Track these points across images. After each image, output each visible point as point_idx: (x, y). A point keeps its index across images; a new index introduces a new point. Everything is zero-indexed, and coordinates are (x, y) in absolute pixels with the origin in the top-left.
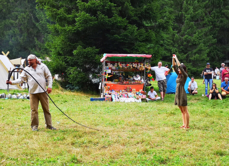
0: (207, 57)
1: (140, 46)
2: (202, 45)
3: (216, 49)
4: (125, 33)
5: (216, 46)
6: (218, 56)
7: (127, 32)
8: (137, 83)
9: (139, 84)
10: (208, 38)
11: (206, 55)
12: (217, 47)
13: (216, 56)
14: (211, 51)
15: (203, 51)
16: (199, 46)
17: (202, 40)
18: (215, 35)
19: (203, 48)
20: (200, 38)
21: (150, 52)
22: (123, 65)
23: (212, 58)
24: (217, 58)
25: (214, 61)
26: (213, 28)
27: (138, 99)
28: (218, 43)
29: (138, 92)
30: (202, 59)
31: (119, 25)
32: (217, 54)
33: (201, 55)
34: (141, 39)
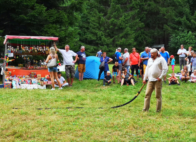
0: (134, 41)
1: (50, 27)
2: (128, 29)
3: (143, 34)
4: (32, 13)
5: (143, 30)
6: (146, 41)
7: (34, 12)
8: (43, 68)
9: (45, 69)
10: (134, 22)
11: (132, 39)
12: (144, 32)
13: (144, 41)
14: (139, 35)
15: (130, 35)
16: (126, 30)
17: (129, 24)
18: (143, 19)
19: (130, 32)
20: (127, 22)
21: (61, 35)
22: (26, 48)
23: (140, 42)
24: (145, 43)
25: (142, 45)
26: (141, 12)
27: (42, 85)
28: (146, 27)
29: (43, 78)
30: (128, 44)
31: (26, 4)
32: (145, 39)
33: (128, 39)
34: (52, 20)
